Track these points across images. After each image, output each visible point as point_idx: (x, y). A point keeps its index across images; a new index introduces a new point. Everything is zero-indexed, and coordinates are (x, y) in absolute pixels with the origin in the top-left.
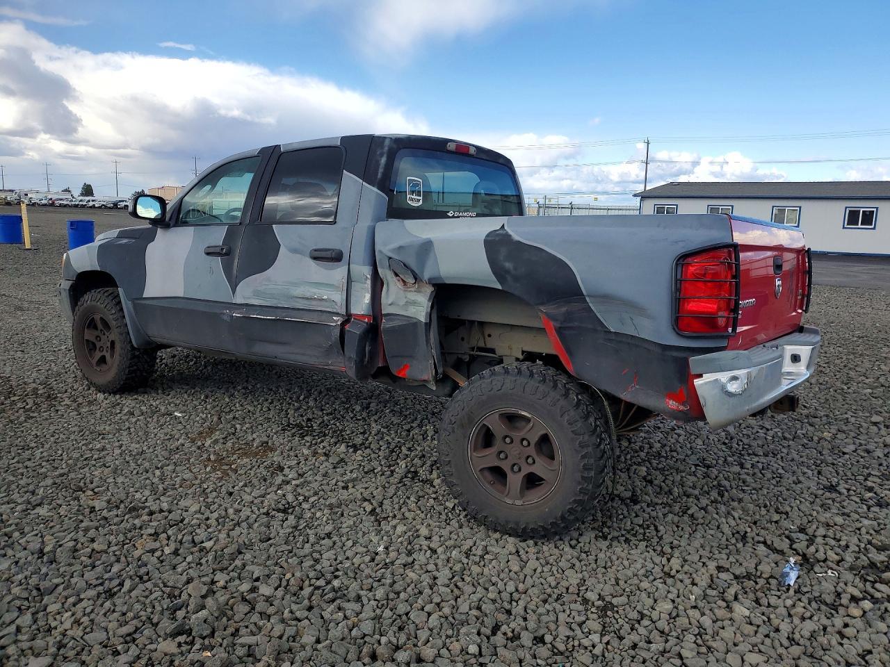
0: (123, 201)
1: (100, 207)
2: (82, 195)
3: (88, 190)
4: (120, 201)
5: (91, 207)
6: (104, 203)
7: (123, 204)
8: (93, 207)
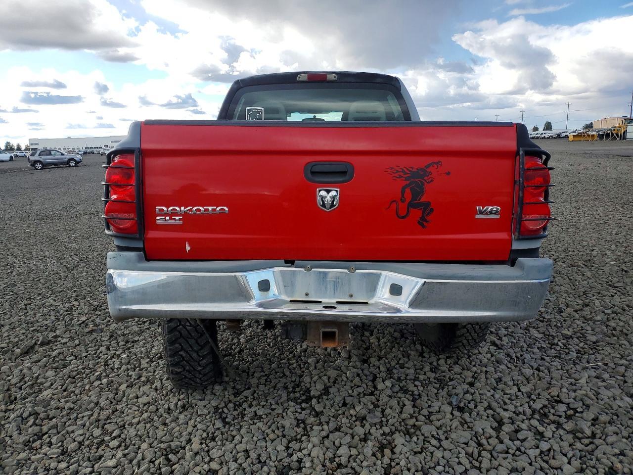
0: (565, 132)
1: (548, 138)
2: (544, 130)
3: (548, 126)
4: (563, 132)
5: (542, 138)
6: (552, 135)
7: (564, 135)
8: (544, 138)
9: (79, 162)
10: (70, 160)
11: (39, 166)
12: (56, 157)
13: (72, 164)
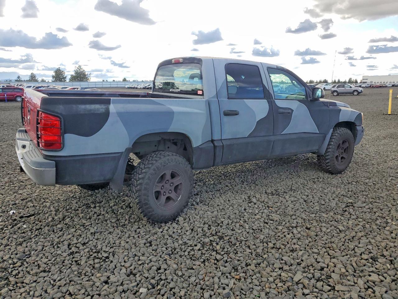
9: (360, 93)
10: (354, 91)
11: (335, 94)
12: (347, 89)
13: (356, 93)
